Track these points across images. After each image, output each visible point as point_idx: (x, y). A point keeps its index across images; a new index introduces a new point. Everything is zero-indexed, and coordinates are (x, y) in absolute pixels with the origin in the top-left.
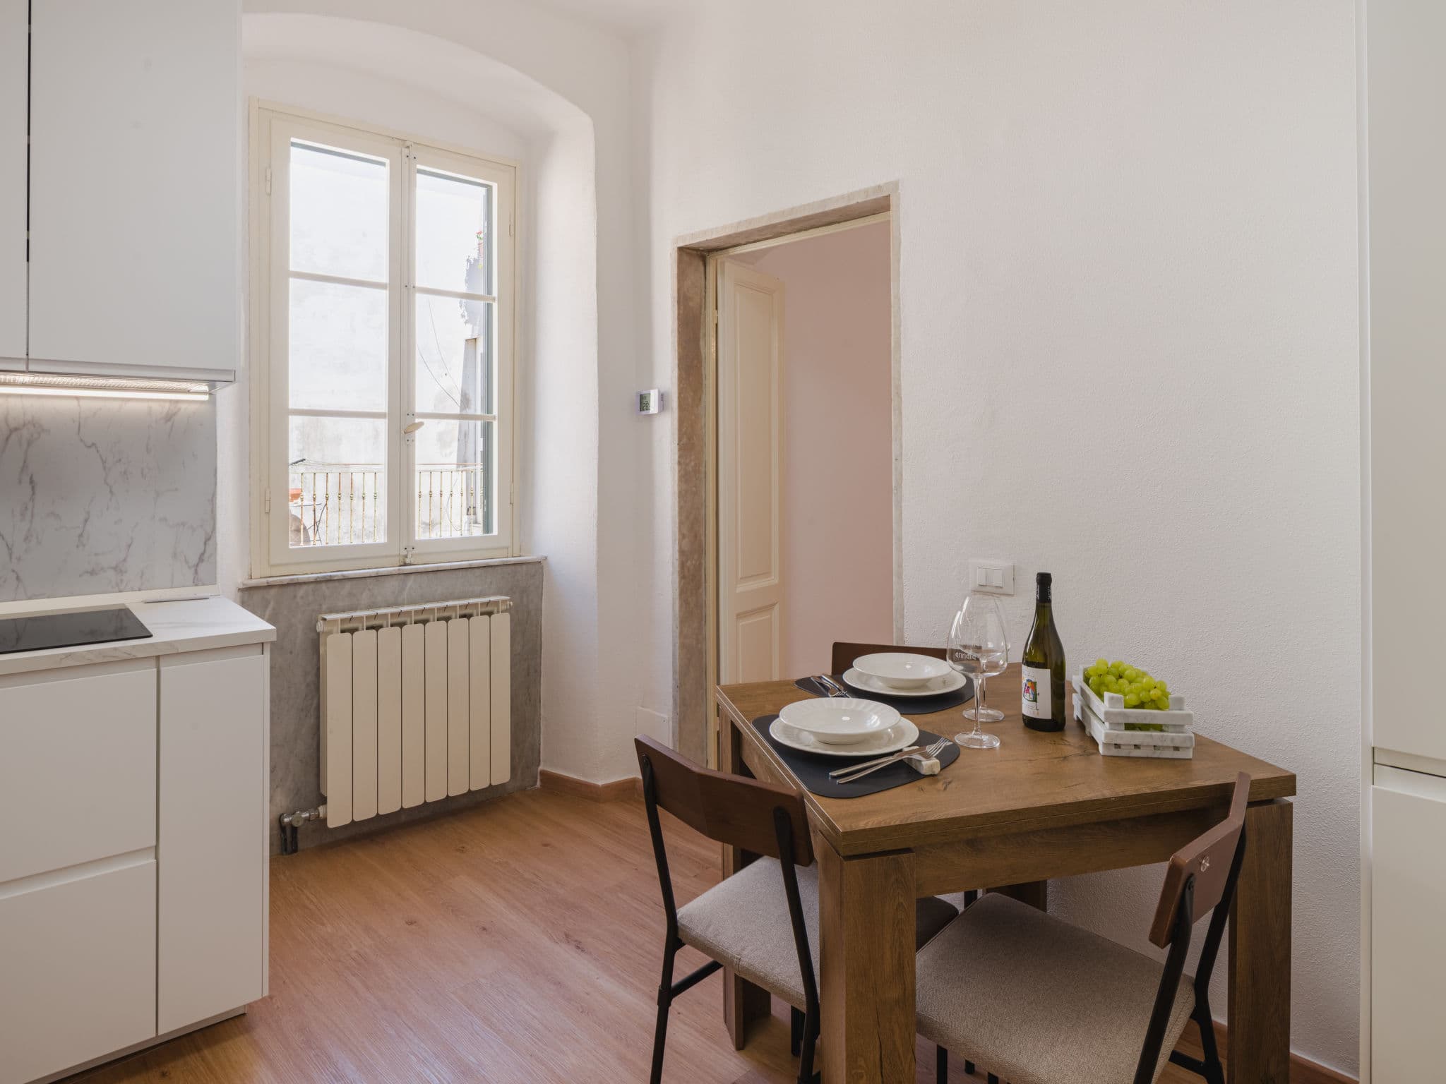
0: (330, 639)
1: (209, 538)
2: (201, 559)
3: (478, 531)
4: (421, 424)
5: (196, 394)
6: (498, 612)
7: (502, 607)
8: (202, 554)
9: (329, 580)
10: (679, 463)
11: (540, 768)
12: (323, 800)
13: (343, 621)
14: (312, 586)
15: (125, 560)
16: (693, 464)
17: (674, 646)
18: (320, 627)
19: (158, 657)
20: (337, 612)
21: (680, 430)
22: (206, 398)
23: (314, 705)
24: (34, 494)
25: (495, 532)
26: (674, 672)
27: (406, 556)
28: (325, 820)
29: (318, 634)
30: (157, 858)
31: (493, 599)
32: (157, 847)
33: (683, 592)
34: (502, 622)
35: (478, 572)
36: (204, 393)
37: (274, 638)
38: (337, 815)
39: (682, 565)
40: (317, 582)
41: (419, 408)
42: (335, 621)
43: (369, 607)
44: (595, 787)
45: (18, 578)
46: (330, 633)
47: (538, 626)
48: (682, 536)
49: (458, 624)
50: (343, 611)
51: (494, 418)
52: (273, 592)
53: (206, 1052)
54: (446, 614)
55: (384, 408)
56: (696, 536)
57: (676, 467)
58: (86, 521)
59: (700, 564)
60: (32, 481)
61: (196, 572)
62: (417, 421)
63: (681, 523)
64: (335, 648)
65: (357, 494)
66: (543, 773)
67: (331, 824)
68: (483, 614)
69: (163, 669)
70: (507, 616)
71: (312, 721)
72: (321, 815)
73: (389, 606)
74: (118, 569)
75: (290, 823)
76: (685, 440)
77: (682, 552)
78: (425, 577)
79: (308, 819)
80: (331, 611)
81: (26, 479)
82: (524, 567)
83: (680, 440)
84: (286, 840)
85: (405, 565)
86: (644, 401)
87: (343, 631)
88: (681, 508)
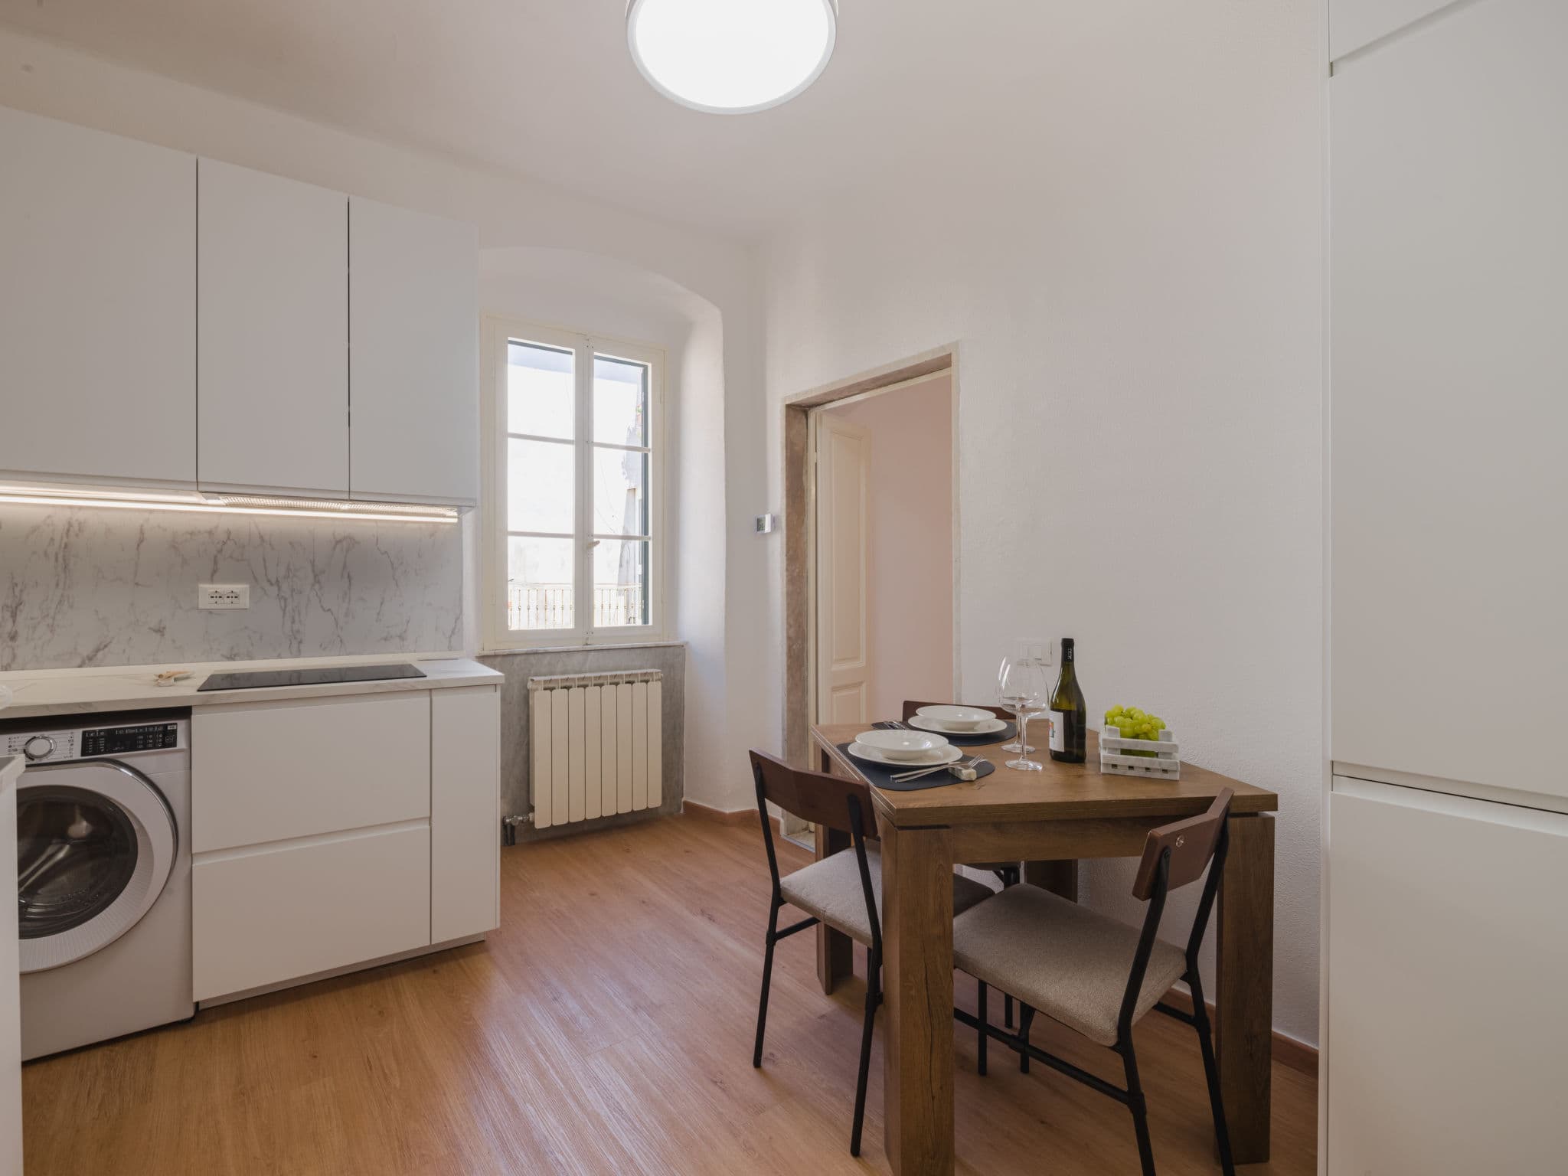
0: (536, 694)
1: (458, 618)
2: (453, 632)
3: (639, 622)
4: (598, 543)
5: (449, 516)
6: (653, 681)
7: (655, 677)
8: (454, 629)
9: (536, 653)
10: (787, 570)
11: (683, 799)
12: (532, 809)
13: (545, 681)
14: (523, 657)
15: (405, 631)
16: (797, 570)
17: (783, 709)
18: (530, 685)
19: (430, 690)
20: (541, 675)
21: (787, 544)
22: (455, 520)
23: (526, 742)
24: (350, 584)
25: (651, 623)
26: (783, 730)
27: (587, 639)
28: (533, 823)
29: (528, 690)
30: (430, 824)
31: (649, 671)
32: (430, 818)
33: (789, 668)
34: (656, 688)
35: (638, 651)
36: (454, 517)
37: (503, 681)
38: (542, 820)
39: (790, 648)
40: (527, 654)
41: (596, 531)
42: (539, 681)
43: (563, 673)
44: (724, 814)
45: (341, 641)
46: (537, 690)
47: (682, 692)
48: (789, 626)
49: (624, 688)
50: (545, 675)
51: (650, 539)
52: (499, 659)
53: (461, 961)
54: (616, 680)
55: (571, 531)
56: (799, 626)
57: (785, 574)
58: (382, 604)
59: (803, 648)
60: (349, 577)
61: (450, 642)
62: (595, 540)
63: (788, 616)
64: (540, 700)
65: (550, 607)
66: (686, 804)
67: (538, 826)
68: (642, 681)
69: (434, 698)
70: (660, 683)
71: (524, 753)
72: (531, 819)
73: (576, 673)
74: (402, 638)
75: (510, 824)
76: (791, 552)
77: (789, 638)
78: (601, 654)
79: (522, 821)
80: (536, 675)
81: (346, 576)
82: (672, 649)
83: (788, 552)
84: (507, 836)
85: (587, 644)
86: (761, 524)
87: (545, 689)
88: (788, 604)
